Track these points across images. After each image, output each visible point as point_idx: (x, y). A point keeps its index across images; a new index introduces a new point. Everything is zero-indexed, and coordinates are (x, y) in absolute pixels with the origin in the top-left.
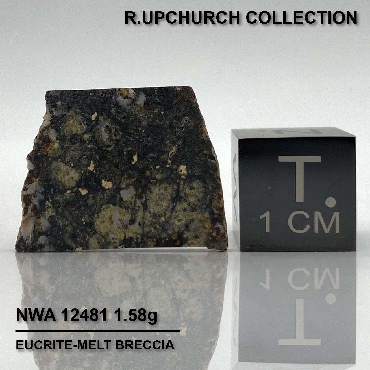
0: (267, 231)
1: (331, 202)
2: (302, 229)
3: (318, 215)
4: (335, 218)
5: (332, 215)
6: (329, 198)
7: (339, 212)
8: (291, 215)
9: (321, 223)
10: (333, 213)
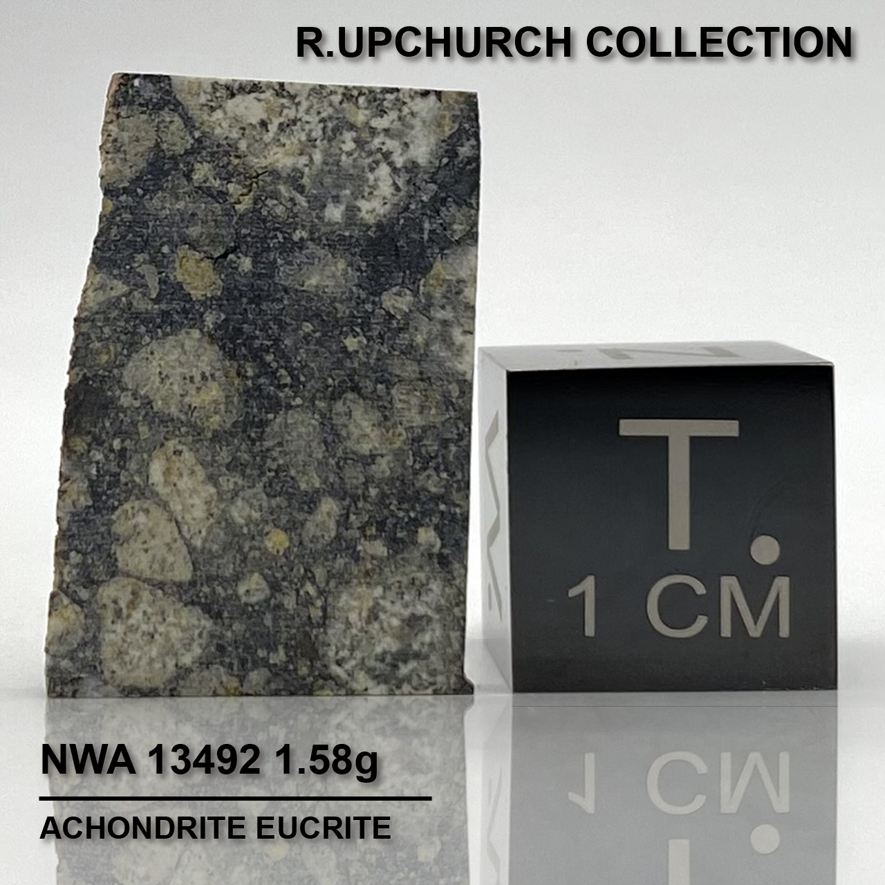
0: (587, 634)
1: (765, 550)
2: (685, 628)
3: (730, 585)
4: (778, 595)
5: (771, 585)
6: (763, 537)
7: (788, 579)
8: (653, 589)
9: (738, 609)
10: (773, 581)
